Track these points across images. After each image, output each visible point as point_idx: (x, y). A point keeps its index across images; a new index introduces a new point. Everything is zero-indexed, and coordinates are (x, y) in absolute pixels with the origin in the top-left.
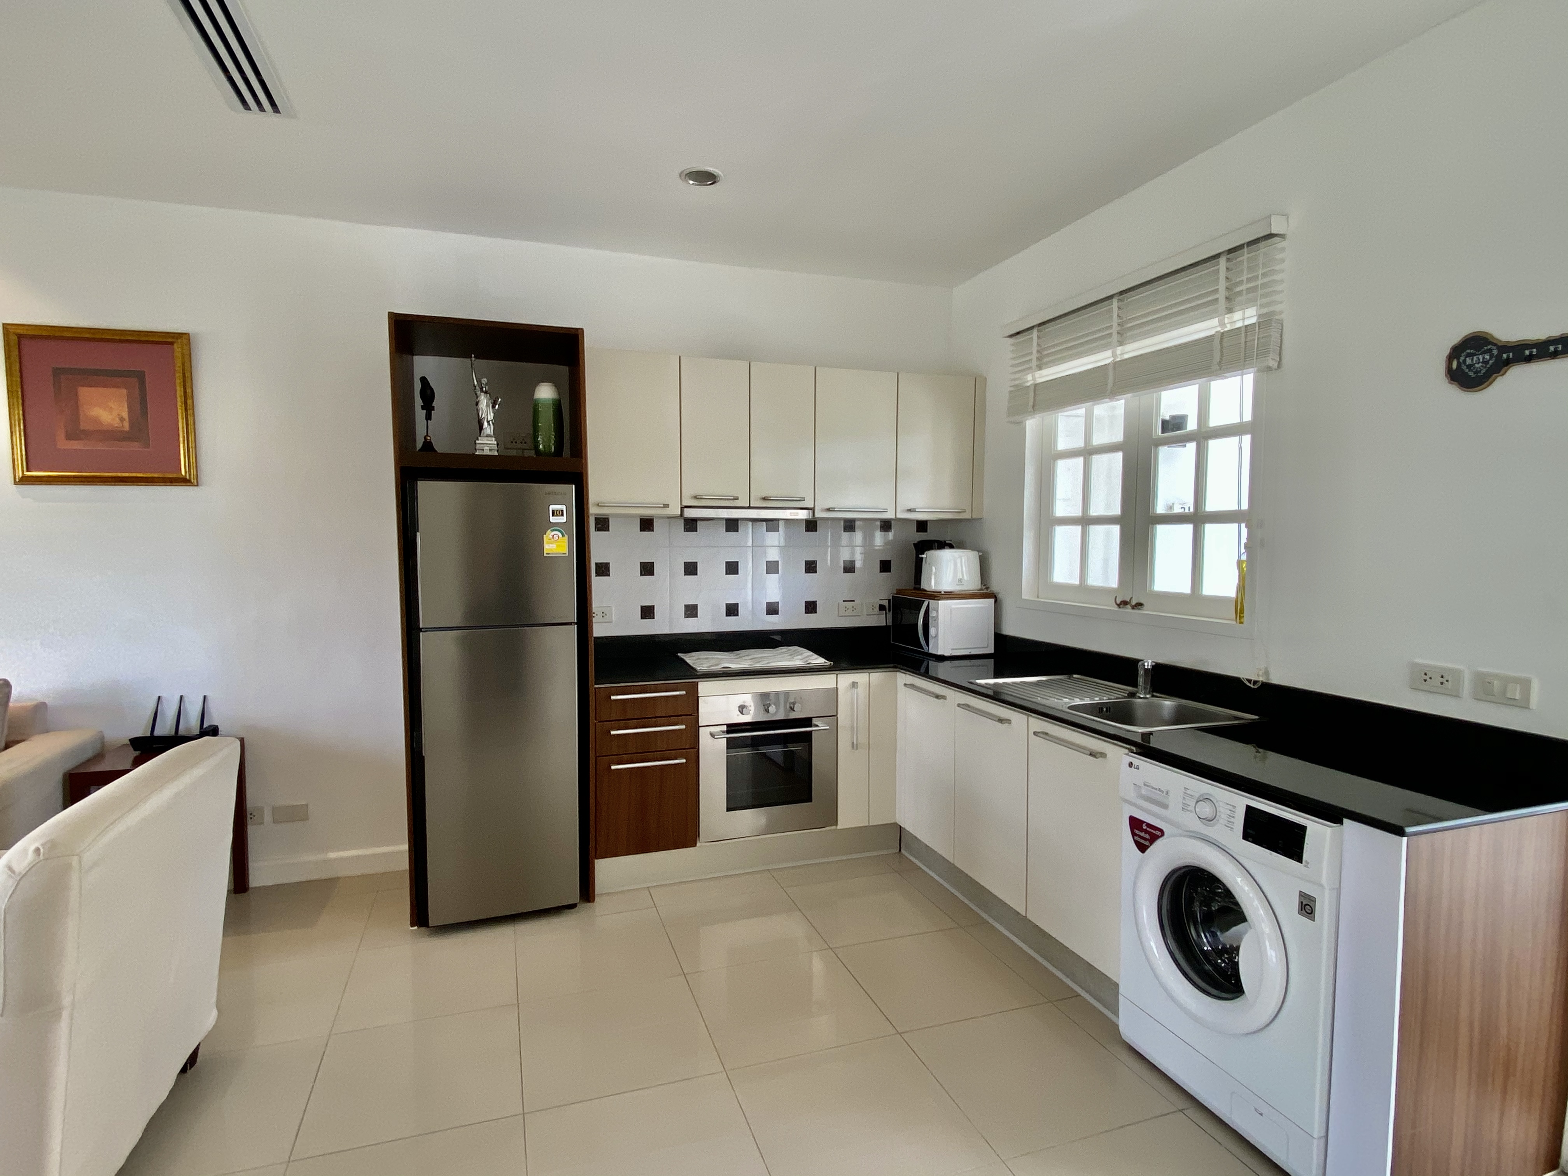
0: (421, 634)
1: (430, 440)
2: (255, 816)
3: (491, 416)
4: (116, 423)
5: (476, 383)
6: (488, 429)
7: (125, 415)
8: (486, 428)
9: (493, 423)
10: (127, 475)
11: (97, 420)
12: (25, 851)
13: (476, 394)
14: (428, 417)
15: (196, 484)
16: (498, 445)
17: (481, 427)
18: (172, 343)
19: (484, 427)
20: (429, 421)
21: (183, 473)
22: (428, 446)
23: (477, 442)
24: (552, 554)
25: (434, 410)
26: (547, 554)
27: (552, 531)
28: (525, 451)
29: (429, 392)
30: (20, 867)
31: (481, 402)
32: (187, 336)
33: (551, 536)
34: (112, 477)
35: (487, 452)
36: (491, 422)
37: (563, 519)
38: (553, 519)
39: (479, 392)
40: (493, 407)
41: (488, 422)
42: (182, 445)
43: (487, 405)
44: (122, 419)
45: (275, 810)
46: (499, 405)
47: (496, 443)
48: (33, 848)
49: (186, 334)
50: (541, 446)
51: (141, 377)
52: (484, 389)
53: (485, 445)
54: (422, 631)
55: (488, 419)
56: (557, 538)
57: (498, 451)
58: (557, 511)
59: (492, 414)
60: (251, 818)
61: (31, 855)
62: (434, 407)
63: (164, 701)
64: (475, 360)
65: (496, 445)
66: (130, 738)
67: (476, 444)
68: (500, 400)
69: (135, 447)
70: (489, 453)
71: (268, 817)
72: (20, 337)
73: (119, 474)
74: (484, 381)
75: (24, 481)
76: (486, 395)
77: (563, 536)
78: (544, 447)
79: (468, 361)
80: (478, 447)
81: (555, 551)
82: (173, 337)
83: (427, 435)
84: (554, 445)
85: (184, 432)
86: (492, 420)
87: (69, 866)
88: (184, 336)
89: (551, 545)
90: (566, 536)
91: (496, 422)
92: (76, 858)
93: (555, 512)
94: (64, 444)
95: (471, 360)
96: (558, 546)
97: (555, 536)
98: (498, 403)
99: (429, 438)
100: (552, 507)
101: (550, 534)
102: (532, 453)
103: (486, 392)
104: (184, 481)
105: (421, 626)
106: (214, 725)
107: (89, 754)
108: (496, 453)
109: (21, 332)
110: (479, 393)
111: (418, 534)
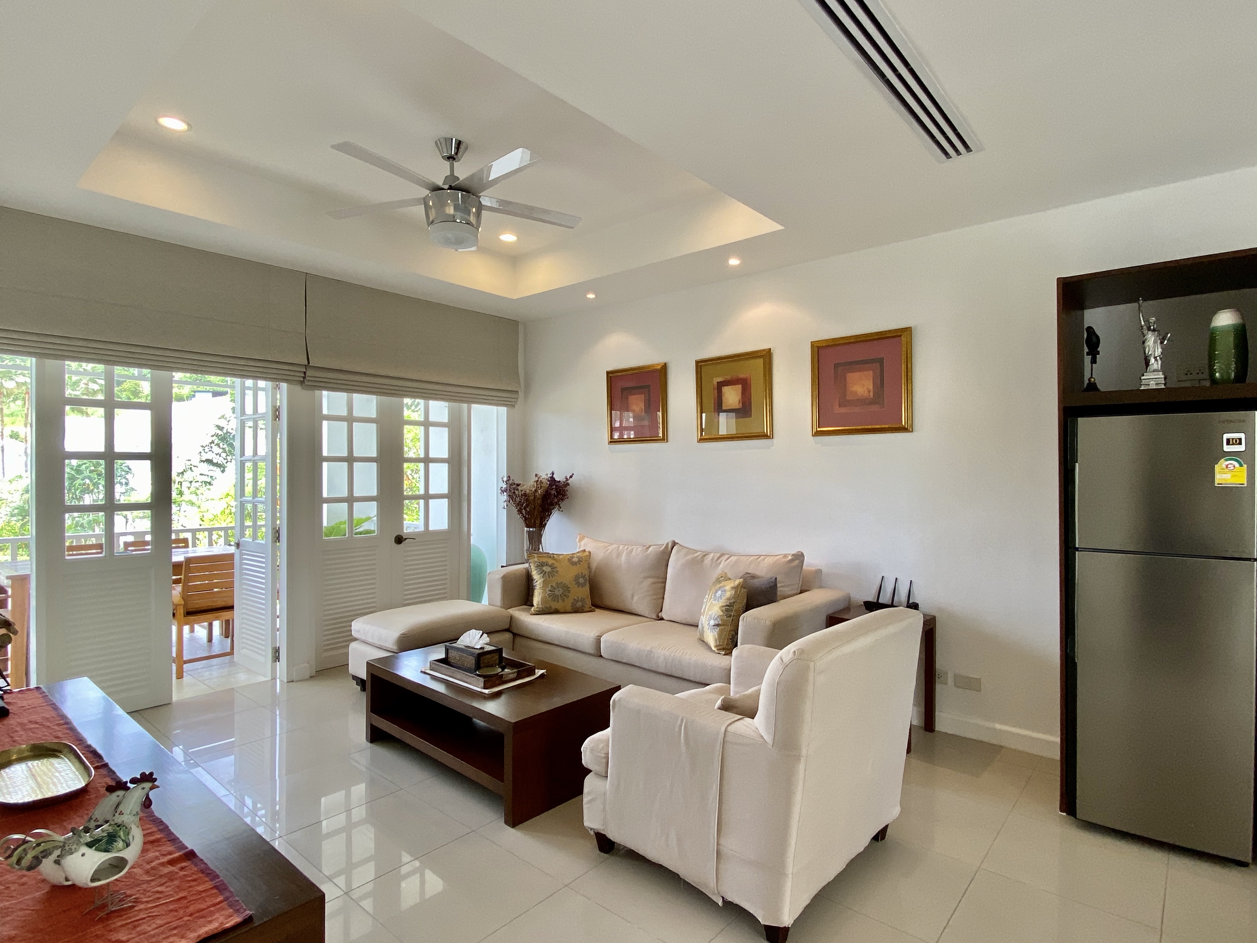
0: (1077, 552)
1: (1094, 381)
2: (941, 677)
3: (1159, 351)
4: (866, 394)
5: (1143, 323)
6: (1155, 364)
7: (871, 387)
8: (1153, 364)
9: (1161, 359)
10: (870, 427)
11: (856, 393)
12: (789, 652)
13: (1143, 334)
14: (1094, 361)
15: (911, 430)
16: (1165, 378)
17: (1147, 363)
18: (900, 336)
19: (1150, 363)
20: (1094, 365)
21: (903, 424)
22: (1092, 387)
23: (1143, 378)
24: (1225, 484)
25: (1099, 354)
26: (1218, 484)
27: (1226, 460)
28: (1201, 381)
29: (1094, 339)
30: (786, 660)
31: (1148, 340)
32: (910, 329)
33: (1224, 466)
34: (862, 429)
35: (1153, 385)
36: (1158, 358)
37: (1241, 447)
38: (1227, 448)
39: (1147, 331)
40: (1162, 343)
41: (1155, 358)
42: (903, 405)
43: (1155, 342)
44: (869, 392)
45: (956, 677)
46: (1168, 340)
47: (1163, 376)
48: (792, 651)
49: (909, 328)
50: (1217, 374)
51: (881, 361)
52: (1152, 327)
53: (1151, 380)
54: (1078, 551)
55: (1155, 355)
56: (1232, 468)
57: (1165, 384)
58: (1233, 439)
59: (1160, 350)
60: (939, 678)
61: (791, 655)
62: (1099, 351)
63: (885, 580)
64: (1143, 302)
65: (1163, 379)
66: (864, 601)
67: (1141, 379)
68: (1169, 335)
69: (875, 408)
70: (1155, 387)
71: (950, 681)
72: (819, 348)
73: (866, 427)
74: (1153, 319)
75: (817, 434)
76: (1153, 333)
77: (1241, 465)
78: (1221, 374)
79: (1136, 305)
80: (1143, 382)
81: (1228, 482)
82: (901, 332)
83: (1092, 377)
84: (1234, 372)
85: (905, 394)
86: (1159, 356)
87: (808, 667)
88: (908, 329)
89: (1224, 475)
90: (1245, 466)
91: (1164, 357)
92: (813, 663)
93: (1231, 440)
94: (838, 410)
95: (1139, 303)
96: (1233, 476)
97: (1229, 466)
98: (1167, 339)
99: (1093, 380)
100: (1226, 436)
101: (1223, 463)
102: (1207, 384)
103: (1154, 330)
104: (904, 429)
105: (1077, 546)
106: (915, 603)
107: (842, 607)
108: (1163, 387)
109: (819, 345)
110: (1145, 332)
111: (1077, 465)
